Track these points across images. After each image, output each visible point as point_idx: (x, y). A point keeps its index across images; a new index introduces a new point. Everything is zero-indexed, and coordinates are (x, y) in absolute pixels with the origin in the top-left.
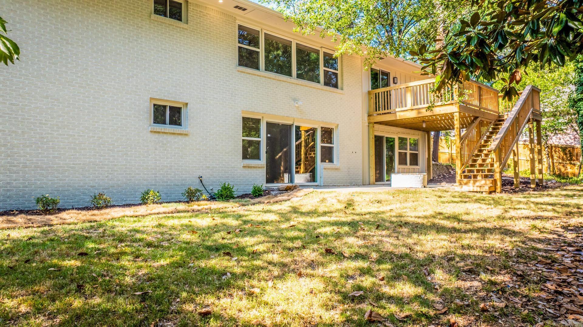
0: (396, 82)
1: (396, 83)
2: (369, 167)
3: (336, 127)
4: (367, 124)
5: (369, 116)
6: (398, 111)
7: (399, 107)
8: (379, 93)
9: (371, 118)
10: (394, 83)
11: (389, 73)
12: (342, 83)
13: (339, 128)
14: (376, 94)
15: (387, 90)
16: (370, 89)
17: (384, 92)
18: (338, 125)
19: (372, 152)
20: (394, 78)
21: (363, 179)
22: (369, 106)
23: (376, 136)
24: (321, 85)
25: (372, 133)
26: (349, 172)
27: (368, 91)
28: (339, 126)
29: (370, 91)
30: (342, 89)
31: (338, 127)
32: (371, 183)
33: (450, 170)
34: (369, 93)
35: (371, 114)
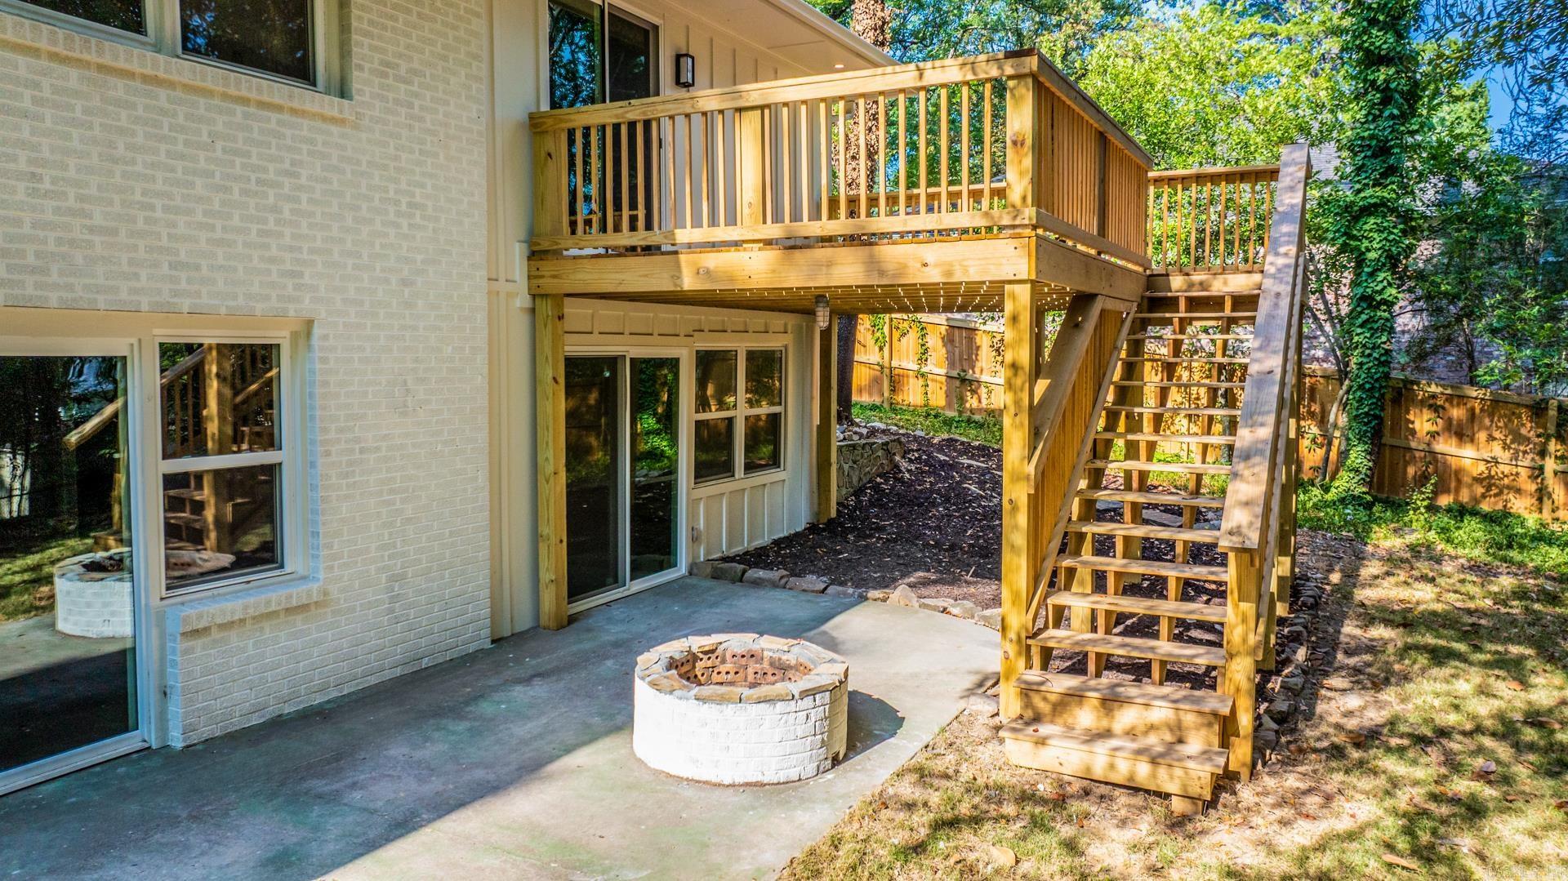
0: (687, 77)
1: (687, 85)
2: (536, 537)
3: (295, 336)
4: (522, 300)
5: (536, 255)
6: (690, 246)
7: (696, 223)
8: (587, 132)
9: (547, 267)
10: (678, 82)
11: (656, 28)
12: (344, 51)
13: (315, 341)
14: (571, 133)
15: (631, 116)
16: (545, 107)
17: (617, 127)
18: (310, 323)
19: (550, 454)
20: (678, 58)
21: (493, 616)
22: (537, 199)
23: (572, 363)
24: (158, 48)
25: (548, 350)
26: (394, 599)
27: (532, 117)
28: (317, 331)
29: (543, 115)
30: (343, 92)
31: (309, 334)
32: (544, 621)
33: (897, 458)
34: (535, 125)
35: (545, 245)
